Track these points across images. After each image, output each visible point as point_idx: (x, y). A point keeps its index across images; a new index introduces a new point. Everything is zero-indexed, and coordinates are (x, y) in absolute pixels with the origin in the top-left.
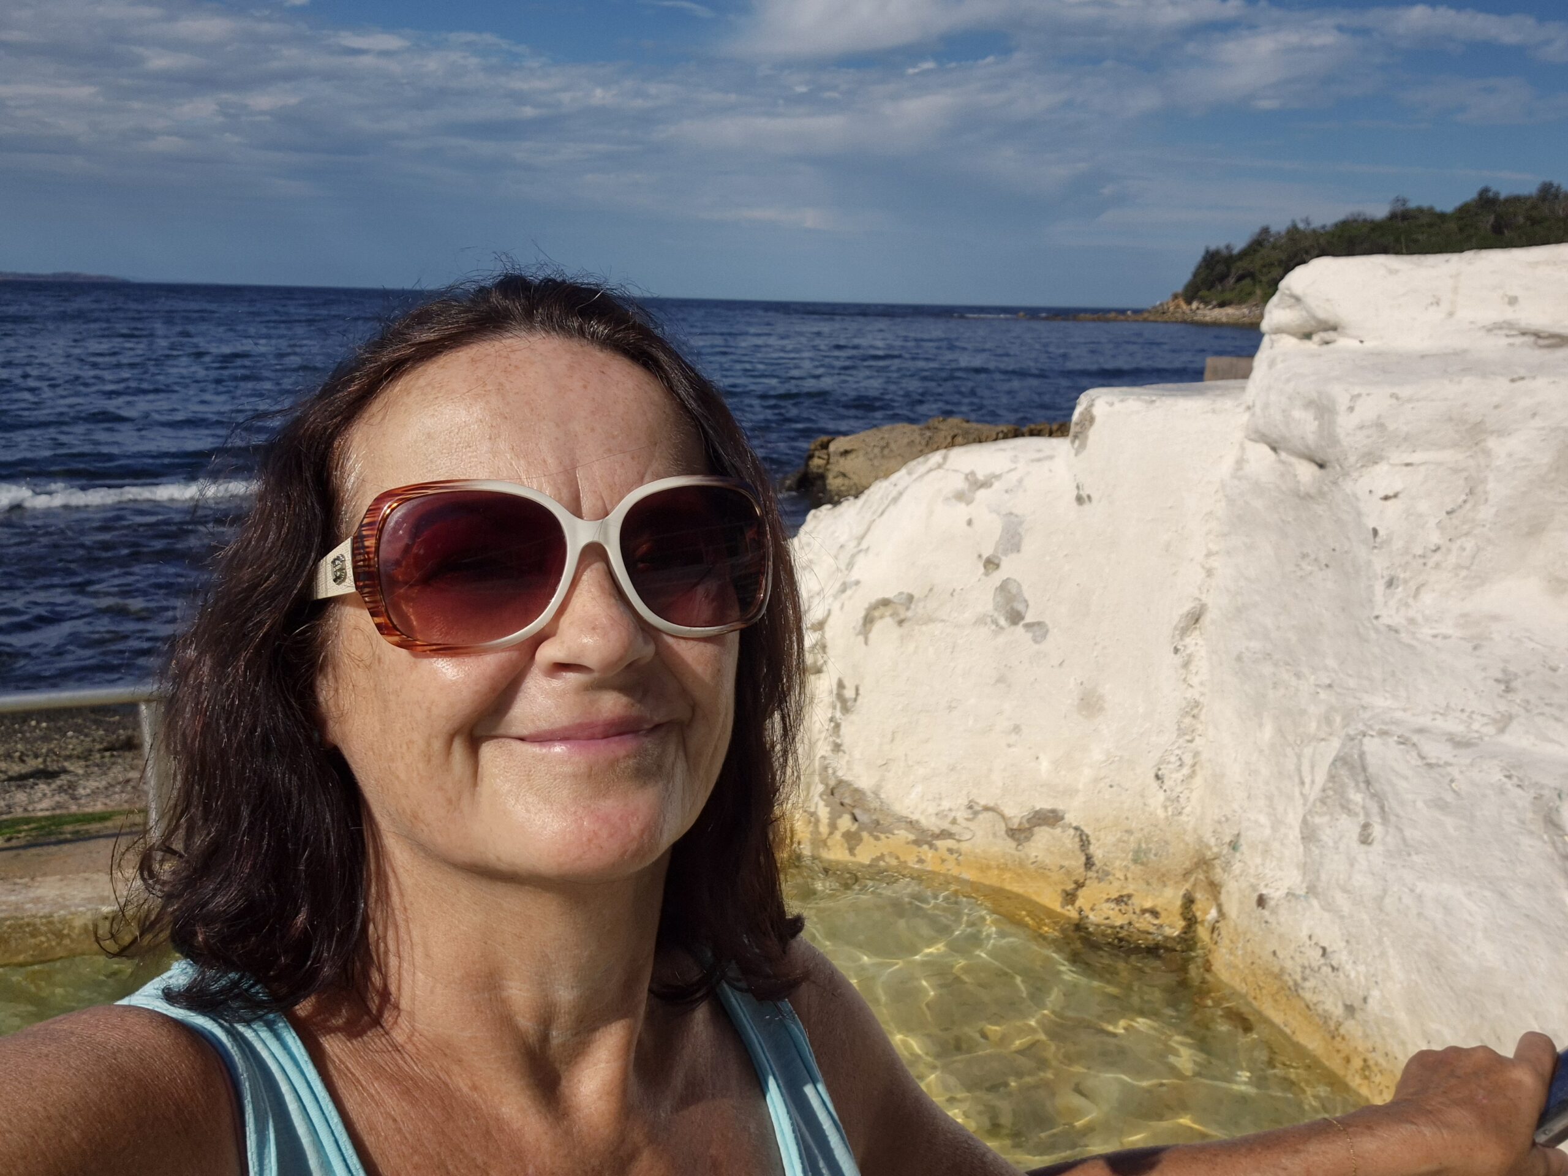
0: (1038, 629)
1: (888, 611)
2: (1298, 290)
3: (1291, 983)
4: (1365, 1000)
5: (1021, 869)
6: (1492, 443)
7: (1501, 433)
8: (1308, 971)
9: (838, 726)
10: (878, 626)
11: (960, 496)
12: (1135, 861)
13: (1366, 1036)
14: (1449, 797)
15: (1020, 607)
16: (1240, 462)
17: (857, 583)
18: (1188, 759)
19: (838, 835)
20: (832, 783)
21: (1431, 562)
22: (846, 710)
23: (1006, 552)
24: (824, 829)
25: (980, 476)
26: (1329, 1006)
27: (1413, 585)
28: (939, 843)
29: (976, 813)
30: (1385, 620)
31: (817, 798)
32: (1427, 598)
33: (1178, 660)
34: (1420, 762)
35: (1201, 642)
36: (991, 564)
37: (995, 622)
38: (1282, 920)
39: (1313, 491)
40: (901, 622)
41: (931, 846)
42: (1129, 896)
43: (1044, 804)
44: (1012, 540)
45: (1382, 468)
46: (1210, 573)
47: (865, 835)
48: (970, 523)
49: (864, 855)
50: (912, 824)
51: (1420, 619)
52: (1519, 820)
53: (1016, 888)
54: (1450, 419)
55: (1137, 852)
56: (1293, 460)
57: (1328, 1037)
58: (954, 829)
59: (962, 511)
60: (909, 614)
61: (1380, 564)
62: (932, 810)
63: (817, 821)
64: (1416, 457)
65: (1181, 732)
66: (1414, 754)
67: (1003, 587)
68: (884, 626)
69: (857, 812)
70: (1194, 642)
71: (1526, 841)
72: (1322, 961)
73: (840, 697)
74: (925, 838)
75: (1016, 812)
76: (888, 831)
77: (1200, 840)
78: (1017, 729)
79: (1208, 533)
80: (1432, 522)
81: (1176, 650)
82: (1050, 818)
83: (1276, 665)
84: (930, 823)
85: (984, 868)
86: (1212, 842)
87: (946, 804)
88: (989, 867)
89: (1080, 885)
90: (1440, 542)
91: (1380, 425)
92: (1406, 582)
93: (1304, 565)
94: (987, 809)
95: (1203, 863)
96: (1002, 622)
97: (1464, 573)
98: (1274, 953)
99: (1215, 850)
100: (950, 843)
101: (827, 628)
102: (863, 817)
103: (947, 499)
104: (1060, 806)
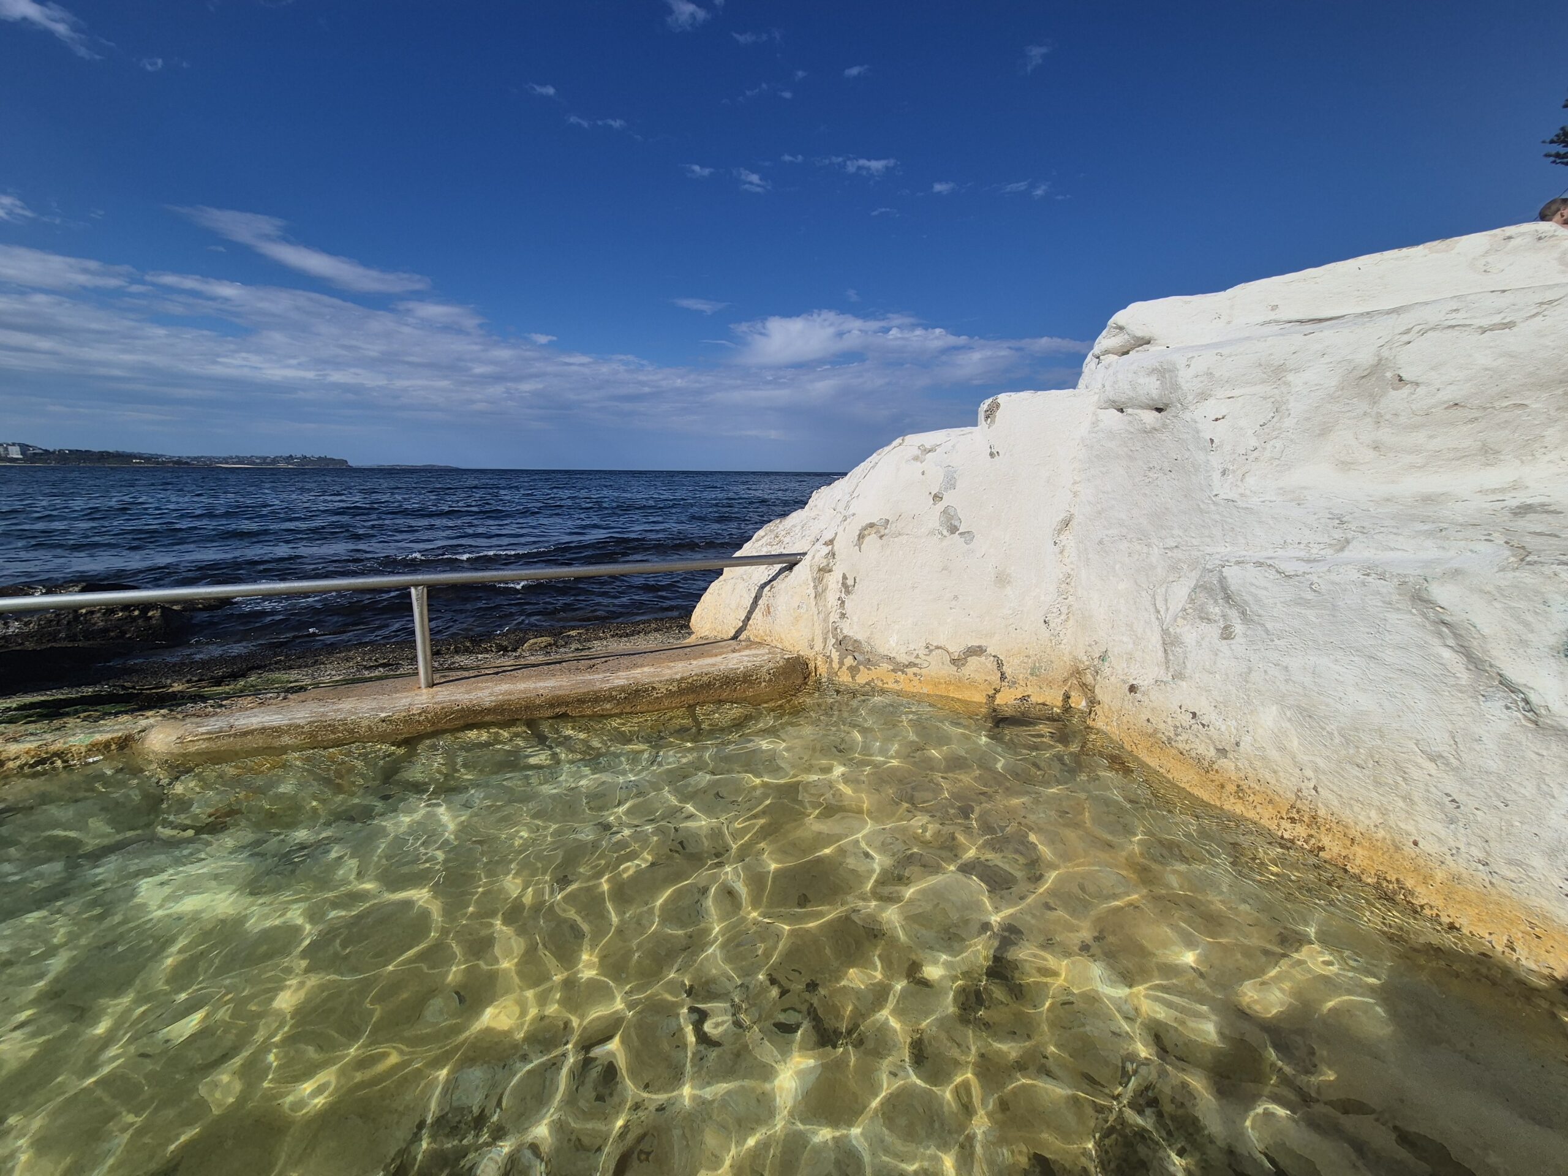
0: (968, 535)
1: (874, 530)
2: (1121, 323)
3: (1164, 739)
4: (1237, 744)
5: (959, 683)
6: (1290, 377)
7: (1296, 370)
8: (1180, 730)
9: (843, 602)
10: (867, 540)
11: (916, 458)
12: (1032, 674)
13: (1237, 768)
14: (1310, 595)
15: (956, 523)
16: (1095, 423)
17: (854, 515)
18: (1064, 610)
19: (844, 668)
20: (840, 637)
21: (1251, 458)
22: (848, 592)
23: (946, 489)
24: (836, 665)
25: (928, 447)
26: (1202, 749)
27: (1240, 473)
28: (909, 670)
29: (931, 651)
30: (1222, 496)
31: (831, 647)
32: (1250, 480)
33: (1057, 549)
34: (1278, 576)
35: (1070, 537)
36: (937, 498)
37: (941, 533)
38: (1153, 698)
39: (1157, 426)
40: (881, 537)
41: (903, 672)
42: (1029, 696)
43: (975, 643)
44: (951, 483)
45: (1211, 401)
46: (1075, 494)
47: (861, 667)
48: (923, 473)
49: (862, 678)
50: (890, 659)
51: (1248, 492)
52: (1384, 602)
53: (957, 695)
54: (1260, 365)
55: (1033, 669)
56: (1139, 411)
57: (1202, 772)
58: (917, 661)
59: (918, 466)
60: (887, 531)
61: (1216, 461)
62: (903, 650)
63: (832, 661)
64: (1236, 392)
65: (1060, 593)
66: (1273, 572)
67: (945, 512)
68: (871, 539)
69: (856, 654)
70: (1067, 539)
71: (1393, 617)
72: (1193, 721)
73: (844, 584)
74: (900, 668)
75: (956, 649)
76: (876, 665)
77: (1075, 658)
78: (956, 597)
79: (1074, 470)
80: (1250, 432)
81: (1055, 543)
82: (977, 651)
83: (1131, 541)
84: (903, 659)
85: (936, 685)
86: (1085, 658)
87: (912, 647)
88: (940, 683)
89: (997, 691)
90: (1256, 445)
91: (1210, 374)
92: (1234, 471)
93: (1150, 474)
94: (937, 648)
95: (1077, 673)
96: (945, 532)
97: (1276, 462)
98: (1148, 720)
99: (1087, 663)
100: (915, 670)
101: (835, 542)
102: (860, 658)
103: (908, 461)
104: (983, 643)
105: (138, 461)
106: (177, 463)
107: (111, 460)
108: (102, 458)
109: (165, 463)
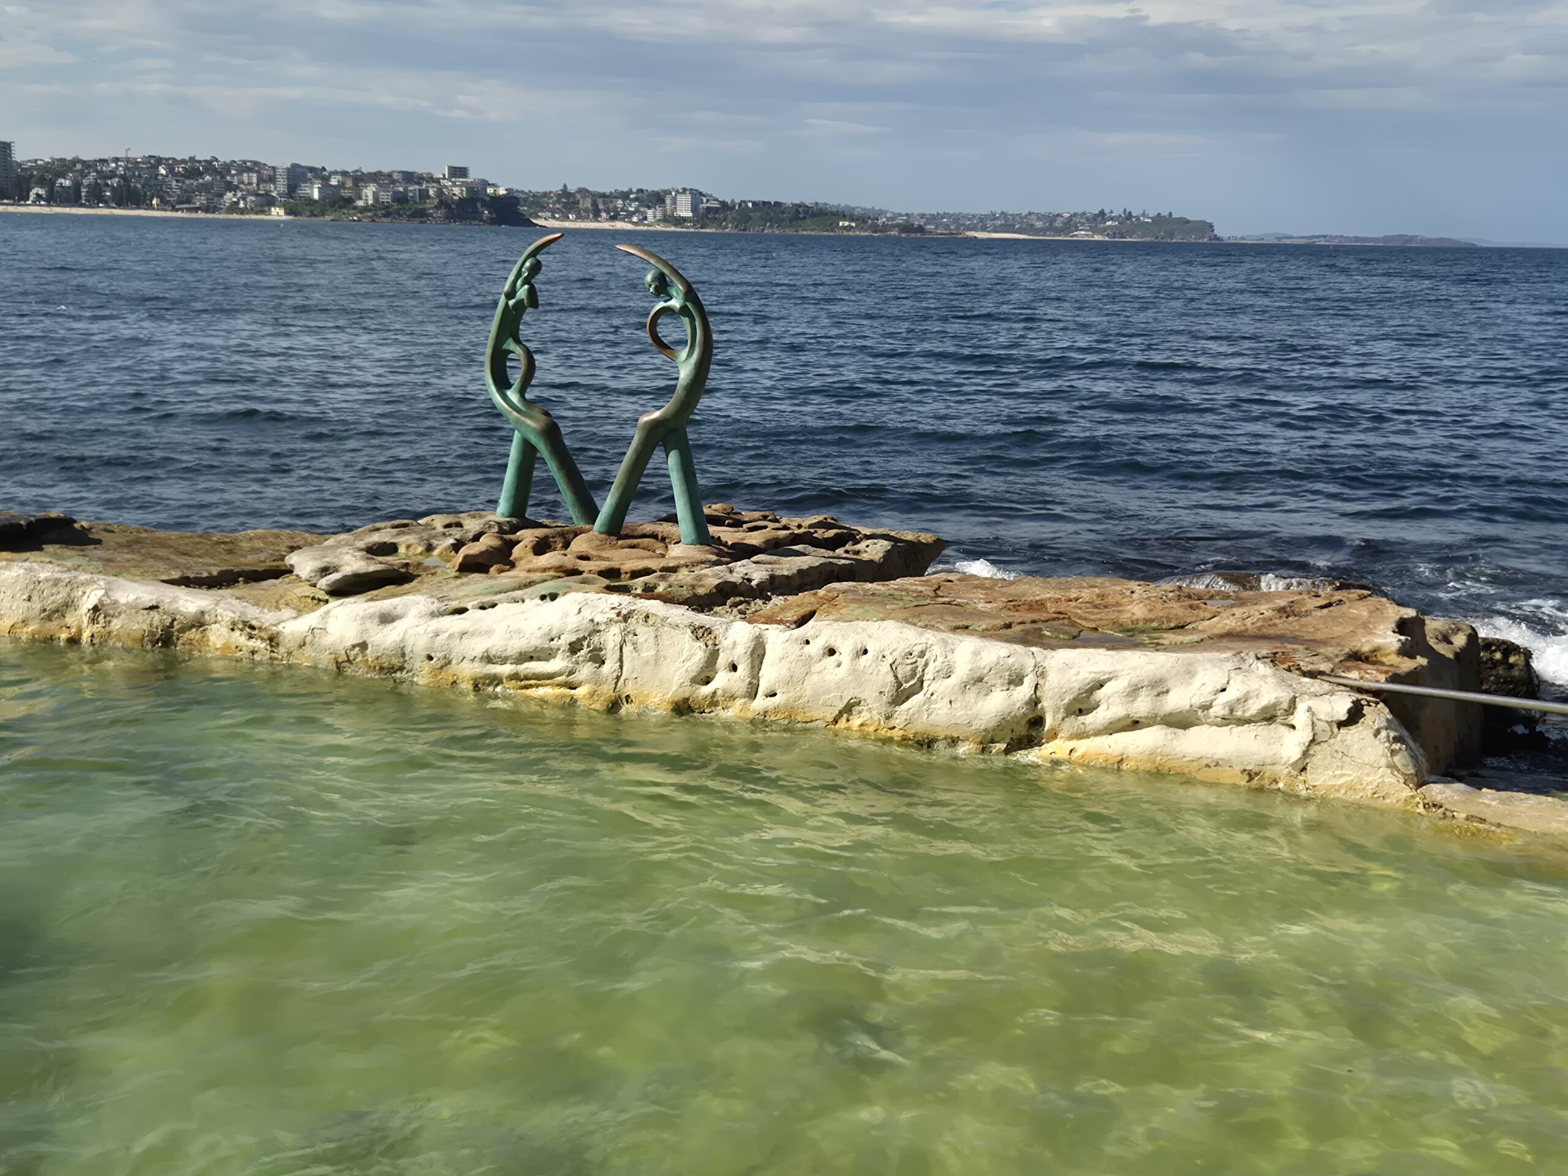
105: (847, 223)
106: (907, 228)
107: (809, 221)
108: (799, 218)
109: (885, 228)
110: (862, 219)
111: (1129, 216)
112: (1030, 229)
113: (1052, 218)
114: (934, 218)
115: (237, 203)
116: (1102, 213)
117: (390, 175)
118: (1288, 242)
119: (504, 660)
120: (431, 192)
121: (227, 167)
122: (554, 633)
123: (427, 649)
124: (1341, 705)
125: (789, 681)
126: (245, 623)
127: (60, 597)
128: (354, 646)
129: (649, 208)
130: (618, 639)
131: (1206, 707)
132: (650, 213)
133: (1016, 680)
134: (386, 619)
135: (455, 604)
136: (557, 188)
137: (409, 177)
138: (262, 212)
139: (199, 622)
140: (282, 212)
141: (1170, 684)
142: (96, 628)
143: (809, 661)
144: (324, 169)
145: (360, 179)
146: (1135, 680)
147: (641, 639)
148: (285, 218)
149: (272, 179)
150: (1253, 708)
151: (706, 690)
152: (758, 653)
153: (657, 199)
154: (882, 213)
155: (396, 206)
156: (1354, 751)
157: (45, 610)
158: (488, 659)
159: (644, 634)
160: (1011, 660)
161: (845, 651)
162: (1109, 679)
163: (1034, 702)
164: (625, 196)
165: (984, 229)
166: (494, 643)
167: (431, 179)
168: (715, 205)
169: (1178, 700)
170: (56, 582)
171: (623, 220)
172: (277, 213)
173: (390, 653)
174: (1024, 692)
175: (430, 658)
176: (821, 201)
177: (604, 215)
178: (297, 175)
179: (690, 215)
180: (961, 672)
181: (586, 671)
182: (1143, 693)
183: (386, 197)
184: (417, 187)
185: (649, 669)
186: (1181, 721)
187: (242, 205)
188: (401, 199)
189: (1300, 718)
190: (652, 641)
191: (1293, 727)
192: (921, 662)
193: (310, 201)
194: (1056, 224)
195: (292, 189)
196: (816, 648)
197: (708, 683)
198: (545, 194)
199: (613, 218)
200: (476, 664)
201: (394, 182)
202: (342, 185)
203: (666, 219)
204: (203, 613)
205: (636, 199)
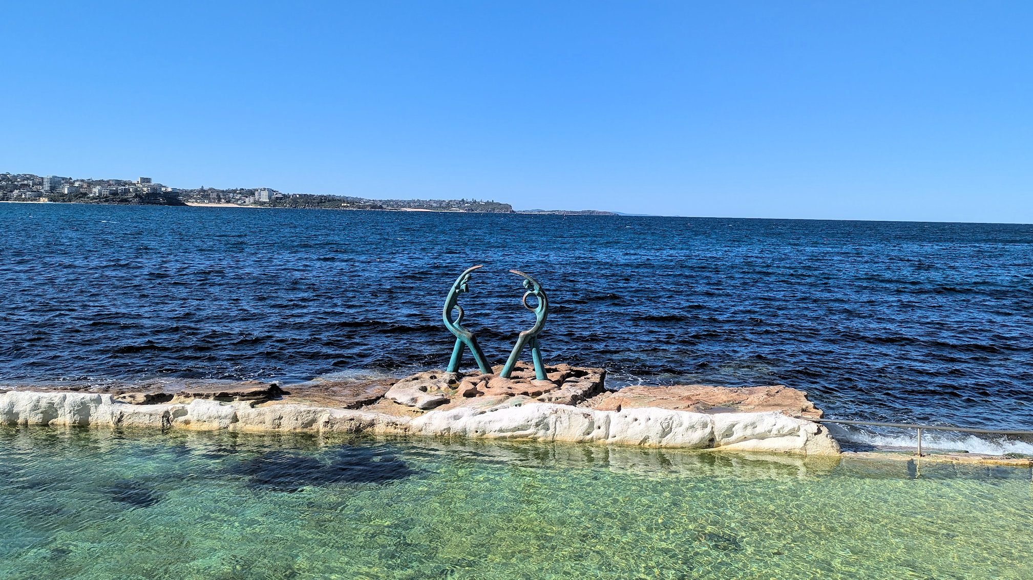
105: (345, 204)
106: (374, 207)
107: (327, 203)
108: (321, 202)
109: (364, 207)
110: (353, 202)
111: (475, 202)
112: (431, 207)
113: (441, 202)
114: (387, 202)
115: (21, 195)
116: (463, 200)
117: (108, 182)
118: (543, 213)
119: (507, 431)
120: (131, 190)
121: (15, 177)
122: (529, 420)
123: (476, 428)
124: (814, 427)
125: (622, 432)
126: (393, 423)
127: (311, 416)
128: (444, 430)
129: (247, 197)
130: (554, 420)
131: (770, 431)
132: (247, 200)
133: (705, 425)
134: (456, 418)
135: (479, 410)
136: (199, 188)
137: (118, 183)
138: (35, 200)
139: (372, 424)
140: (46, 200)
141: (757, 424)
142: (327, 429)
143: (628, 424)
144: (71, 178)
145: (91, 184)
146: (746, 424)
147: (563, 419)
148: (48, 202)
149: (41, 184)
150: (786, 430)
151: (589, 437)
152: (608, 422)
153: (252, 193)
154: (361, 199)
155: (111, 197)
156: (820, 442)
157: (303, 424)
158: (501, 431)
159: (564, 417)
160: (703, 419)
161: (642, 420)
162: (737, 424)
163: (712, 433)
164: (234, 191)
165: (410, 207)
166: (505, 424)
167: (131, 184)
168: (280, 196)
169: (760, 430)
170: (309, 412)
171: (233, 203)
172: (44, 200)
173: (459, 431)
174: (708, 430)
175: (477, 432)
176: (332, 194)
177: (223, 200)
178: (55, 183)
179: (268, 200)
180: (686, 424)
181: (541, 433)
182: (748, 427)
183: (106, 192)
184: (123, 187)
185: (566, 430)
186: (762, 437)
187: (23, 196)
188: (115, 193)
189: (801, 433)
190: (568, 420)
191: (799, 436)
192: (671, 422)
193: (63, 195)
194: (442, 205)
195: (53, 189)
196: (630, 419)
197: (589, 434)
198: (191, 191)
199: (228, 202)
200: (496, 433)
201: (110, 185)
202: (81, 187)
203: (255, 203)
204: (373, 420)
205: (240, 193)
